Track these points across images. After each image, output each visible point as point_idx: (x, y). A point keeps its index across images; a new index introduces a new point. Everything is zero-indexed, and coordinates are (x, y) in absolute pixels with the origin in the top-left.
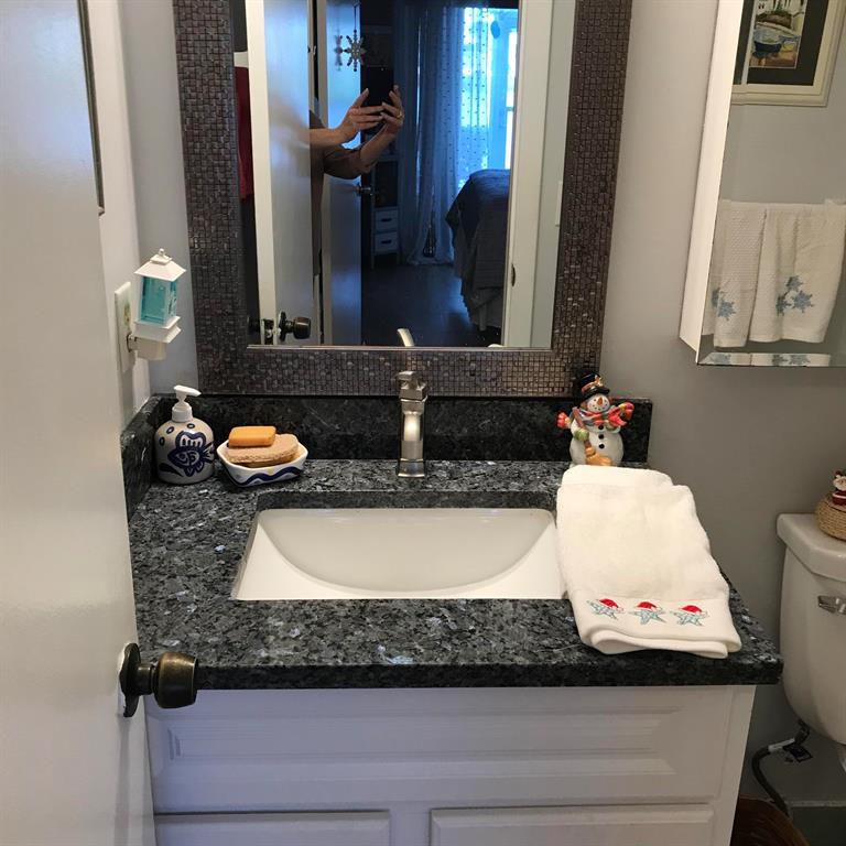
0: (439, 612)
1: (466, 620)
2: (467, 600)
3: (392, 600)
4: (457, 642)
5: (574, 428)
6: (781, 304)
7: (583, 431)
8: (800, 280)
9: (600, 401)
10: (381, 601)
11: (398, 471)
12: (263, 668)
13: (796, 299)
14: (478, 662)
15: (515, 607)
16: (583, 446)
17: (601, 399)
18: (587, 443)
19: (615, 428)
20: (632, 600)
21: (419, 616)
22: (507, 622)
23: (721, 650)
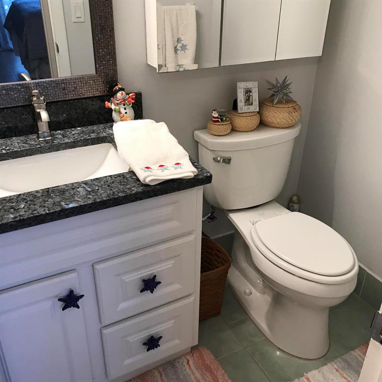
0: (81, 186)
1: (93, 186)
2: (91, 180)
3: (59, 186)
4: (93, 194)
5: (113, 107)
6: (176, 50)
7: (117, 107)
8: (182, 39)
9: (122, 94)
10: (55, 187)
11: (38, 138)
12: (14, 221)
13: (181, 47)
14: (105, 199)
15: (111, 178)
16: (118, 114)
17: (122, 93)
18: (120, 112)
19: (130, 104)
20: (156, 165)
21: (73, 189)
22: (110, 183)
23: (192, 175)
